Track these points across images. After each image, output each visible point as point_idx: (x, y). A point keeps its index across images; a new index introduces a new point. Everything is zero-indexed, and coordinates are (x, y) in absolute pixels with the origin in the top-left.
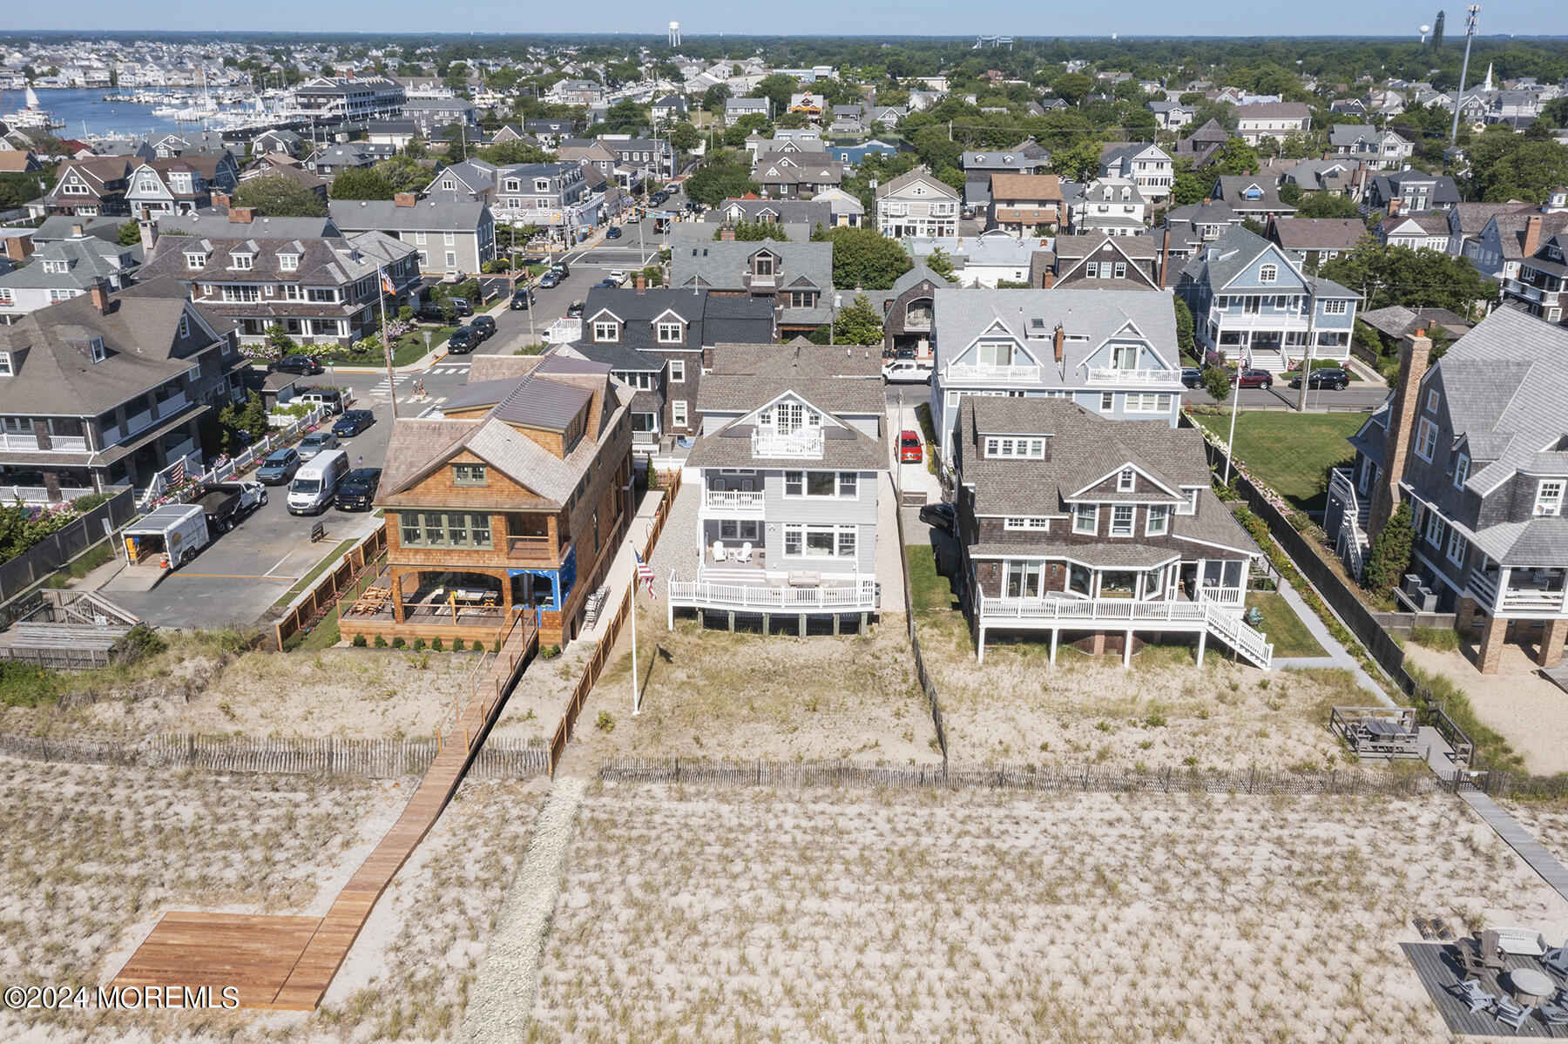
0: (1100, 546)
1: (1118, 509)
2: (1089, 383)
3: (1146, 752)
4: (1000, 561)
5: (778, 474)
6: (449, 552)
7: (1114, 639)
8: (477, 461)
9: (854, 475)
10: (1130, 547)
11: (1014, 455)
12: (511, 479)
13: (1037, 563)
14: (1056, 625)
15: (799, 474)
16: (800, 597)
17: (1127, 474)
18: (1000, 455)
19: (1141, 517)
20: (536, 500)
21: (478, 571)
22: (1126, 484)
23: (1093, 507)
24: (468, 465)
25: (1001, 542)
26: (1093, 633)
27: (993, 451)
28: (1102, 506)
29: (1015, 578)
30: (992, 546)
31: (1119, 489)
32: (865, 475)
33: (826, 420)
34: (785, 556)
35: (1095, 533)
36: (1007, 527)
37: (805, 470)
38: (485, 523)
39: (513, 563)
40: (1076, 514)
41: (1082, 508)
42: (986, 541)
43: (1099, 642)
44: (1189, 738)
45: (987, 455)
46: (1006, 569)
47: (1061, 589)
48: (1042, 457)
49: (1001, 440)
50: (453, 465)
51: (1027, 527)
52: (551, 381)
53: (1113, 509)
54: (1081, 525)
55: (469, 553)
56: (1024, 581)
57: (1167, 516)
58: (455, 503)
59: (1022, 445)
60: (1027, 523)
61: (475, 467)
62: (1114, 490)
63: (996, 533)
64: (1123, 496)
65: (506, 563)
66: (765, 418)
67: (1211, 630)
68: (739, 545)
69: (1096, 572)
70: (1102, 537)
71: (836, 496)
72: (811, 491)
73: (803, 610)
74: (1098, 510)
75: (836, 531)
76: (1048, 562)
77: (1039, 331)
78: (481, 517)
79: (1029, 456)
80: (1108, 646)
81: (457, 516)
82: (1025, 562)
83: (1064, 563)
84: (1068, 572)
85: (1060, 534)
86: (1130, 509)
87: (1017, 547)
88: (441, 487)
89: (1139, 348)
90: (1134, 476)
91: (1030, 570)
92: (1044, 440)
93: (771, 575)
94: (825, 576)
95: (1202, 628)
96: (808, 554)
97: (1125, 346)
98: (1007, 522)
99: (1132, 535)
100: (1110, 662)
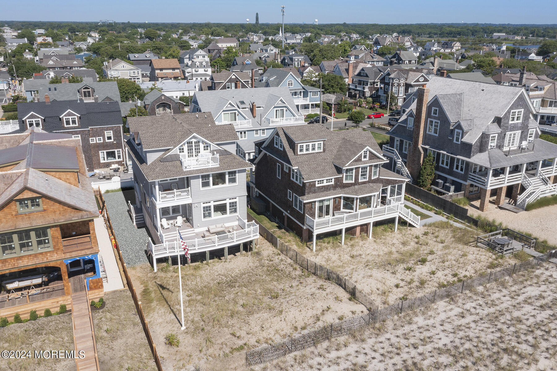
0: (356, 187)
1: (362, 168)
2: (271, 125)
3: (436, 276)
4: (315, 202)
5: (197, 177)
6: (20, 258)
7: (364, 228)
8: (35, 195)
9: (235, 172)
10: (367, 185)
11: (311, 151)
12: (60, 202)
13: (329, 200)
14: (343, 226)
15: (208, 176)
16: (220, 239)
17: (366, 152)
18: (305, 152)
19: (370, 171)
20: (81, 214)
21: (43, 265)
22: (365, 157)
23: (352, 169)
24: (27, 199)
25: (315, 192)
26: (356, 227)
27: (301, 150)
28: (356, 168)
29: (321, 208)
30: (311, 195)
31: (363, 160)
32: (240, 172)
33: (213, 146)
34: (203, 220)
35: (353, 182)
36: (317, 185)
37: (211, 173)
38: (45, 235)
39: (68, 256)
40: (345, 174)
41: (347, 171)
42: (308, 193)
43: (358, 230)
44: (441, 264)
45: (299, 153)
46: (317, 205)
47: (339, 209)
48: (322, 151)
49: (305, 145)
50: (17, 201)
51: (325, 184)
52: (44, 145)
53: (360, 169)
54: (346, 179)
55: (36, 255)
56: (324, 209)
57: (378, 168)
58: (23, 225)
59: (314, 146)
60: (325, 181)
61: (33, 200)
62: (361, 160)
63: (313, 189)
64: (365, 162)
65: (63, 256)
66: (182, 150)
67: (400, 215)
68: (175, 218)
69: (357, 199)
70: (356, 183)
71: (227, 184)
72: (214, 184)
73: (225, 245)
74: (354, 171)
75: (228, 202)
76: (334, 198)
77: (243, 106)
78: (42, 232)
79: (317, 150)
80: (362, 231)
81: (24, 234)
82: (324, 200)
83: (340, 198)
84: (342, 201)
85: (339, 184)
86: (366, 168)
87: (322, 194)
88: (9, 217)
89: (285, 109)
90: (368, 152)
91: (326, 203)
92: (322, 142)
93: (197, 230)
94: (227, 225)
95: (396, 215)
96: (216, 216)
97: (279, 109)
98: (317, 182)
99: (367, 180)
100: (363, 239)
